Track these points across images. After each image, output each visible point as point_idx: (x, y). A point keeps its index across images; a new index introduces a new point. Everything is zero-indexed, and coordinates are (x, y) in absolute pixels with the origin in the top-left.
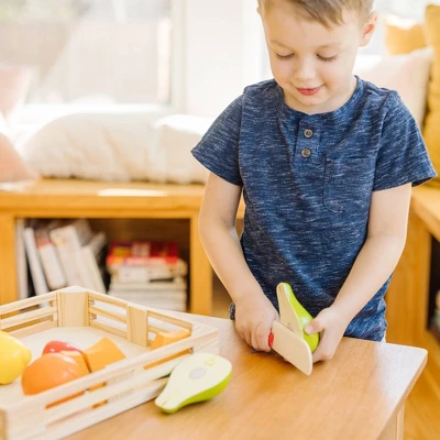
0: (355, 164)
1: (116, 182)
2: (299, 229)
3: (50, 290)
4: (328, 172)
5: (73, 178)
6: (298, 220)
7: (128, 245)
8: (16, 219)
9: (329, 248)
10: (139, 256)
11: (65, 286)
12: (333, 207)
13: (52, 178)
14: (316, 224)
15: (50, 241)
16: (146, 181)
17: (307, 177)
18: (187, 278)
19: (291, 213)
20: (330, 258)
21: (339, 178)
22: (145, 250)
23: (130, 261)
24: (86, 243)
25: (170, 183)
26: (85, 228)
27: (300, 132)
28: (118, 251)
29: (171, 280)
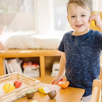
0: (86, 47)
1: (24, 49)
2: (75, 62)
3: (11, 73)
4: (81, 49)
5: (15, 49)
6: (75, 60)
7: (27, 62)
8: (3, 58)
9: (82, 66)
10: (30, 65)
11: (14, 72)
12: (82, 57)
13: (11, 49)
14: (79, 61)
15: (10, 62)
16: (30, 49)
17: (76, 50)
18: (40, 69)
19: (73, 58)
20: (82, 68)
21: (83, 50)
22: (31, 63)
23: (28, 66)
24: (18, 62)
25: (35, 49)
26: (18, 59)
27: (74, 40)
28: (25, 64)
29: (36, 69)
